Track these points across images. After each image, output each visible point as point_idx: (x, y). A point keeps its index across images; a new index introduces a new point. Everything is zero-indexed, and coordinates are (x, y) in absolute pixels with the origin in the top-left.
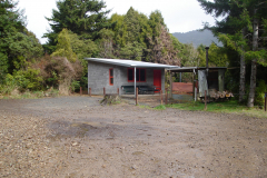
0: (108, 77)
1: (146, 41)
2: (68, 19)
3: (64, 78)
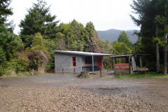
0: (72, 62)
1: (86, 39)
2: (33, 26)
3: (41, 63)
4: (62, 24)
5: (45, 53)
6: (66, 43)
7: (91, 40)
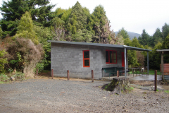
0: (81, 58)
1: (95, 29)
2: (20, 7)
3: (29, 60)
4: (59, 9)
5: (36, 44)
6: (67, 33)
7: (102, 30)
